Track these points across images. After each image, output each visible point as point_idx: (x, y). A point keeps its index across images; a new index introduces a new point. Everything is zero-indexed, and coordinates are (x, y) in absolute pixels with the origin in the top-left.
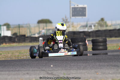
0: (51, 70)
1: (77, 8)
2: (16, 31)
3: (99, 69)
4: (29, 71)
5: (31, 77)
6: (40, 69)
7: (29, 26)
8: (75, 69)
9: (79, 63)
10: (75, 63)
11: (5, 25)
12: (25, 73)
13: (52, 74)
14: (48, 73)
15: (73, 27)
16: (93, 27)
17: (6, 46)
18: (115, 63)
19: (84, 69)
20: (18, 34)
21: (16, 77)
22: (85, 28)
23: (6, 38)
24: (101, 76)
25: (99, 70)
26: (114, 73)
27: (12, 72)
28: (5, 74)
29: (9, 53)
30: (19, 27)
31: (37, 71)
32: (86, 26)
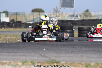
0: (44, 53)
2: (13, 17)
4: (25, 53)
5: (27, 58)
6: (34, 51)
7: (25, 14)
8: (64, 53)
9: (67, 48)
10: (64, 48)
11: (4, 12)
12: (22, 55)
13: (44, 56)
14: (41, 56)
15: (62, 16)
16: (79, 17)
17: (4, 31)
18: (98, 49)
19: (71, 53)
20: (15, 21)
21: (14, 57)
22: (72, 17)
23: (4, 24)
24: (86, 60)
25: (85, 54)
27: (10, 53)
28: (5, 55)
29: (7, 37)
30: (16, 14)
31: (32, 53)
32: (73, 16)
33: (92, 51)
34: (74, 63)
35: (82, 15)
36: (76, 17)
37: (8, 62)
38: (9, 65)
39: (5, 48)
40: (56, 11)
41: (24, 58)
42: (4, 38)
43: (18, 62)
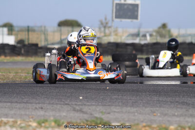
0: (80, 105)
1: (125, 4)
2: (23, 36)
3: (157, 107)
4: (44, 103)
5: (47, 114)
6: (61, 101)
7: (45, 30)
8: (119, 106)
9: (125, 95)
10: (118, 95)
11: (5, 26)
12: (37, 107)
13: (81, 111)
14: (74, 110)
15: (116, 35)
16: (148, 37)
17: (5, 61)
18: (183, 98)
19: (132, 106)
20: (26, 43)
21: (23, 113)
22: (135, 38)
23: (6, 48)
24: (161, 119)
25: (157, 109)
26: (181, 115)
27: (16, 104)
28: (5, 107)
29: (10, 73)
30: (28, 30)
31: (57, 104)
32: (137, 35)
33: (171, 102)
34: (138, 124)
35: (154, 34)
36: (143, 38)
37: (11, 120)
38: (12, 126)
39: (5, 93)
40: (104, 25)
41: (42, 113)
42: (4, 75)
43: (31, 121)
